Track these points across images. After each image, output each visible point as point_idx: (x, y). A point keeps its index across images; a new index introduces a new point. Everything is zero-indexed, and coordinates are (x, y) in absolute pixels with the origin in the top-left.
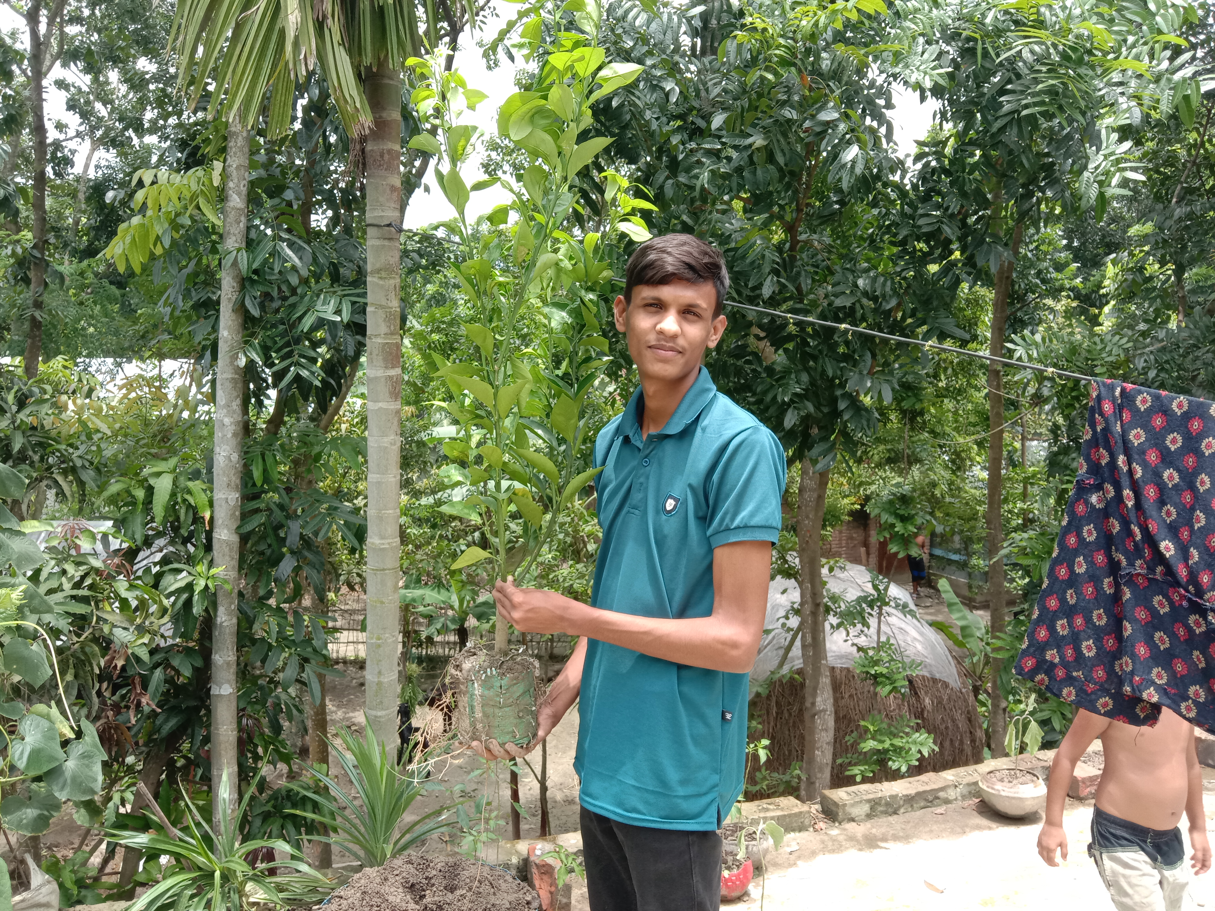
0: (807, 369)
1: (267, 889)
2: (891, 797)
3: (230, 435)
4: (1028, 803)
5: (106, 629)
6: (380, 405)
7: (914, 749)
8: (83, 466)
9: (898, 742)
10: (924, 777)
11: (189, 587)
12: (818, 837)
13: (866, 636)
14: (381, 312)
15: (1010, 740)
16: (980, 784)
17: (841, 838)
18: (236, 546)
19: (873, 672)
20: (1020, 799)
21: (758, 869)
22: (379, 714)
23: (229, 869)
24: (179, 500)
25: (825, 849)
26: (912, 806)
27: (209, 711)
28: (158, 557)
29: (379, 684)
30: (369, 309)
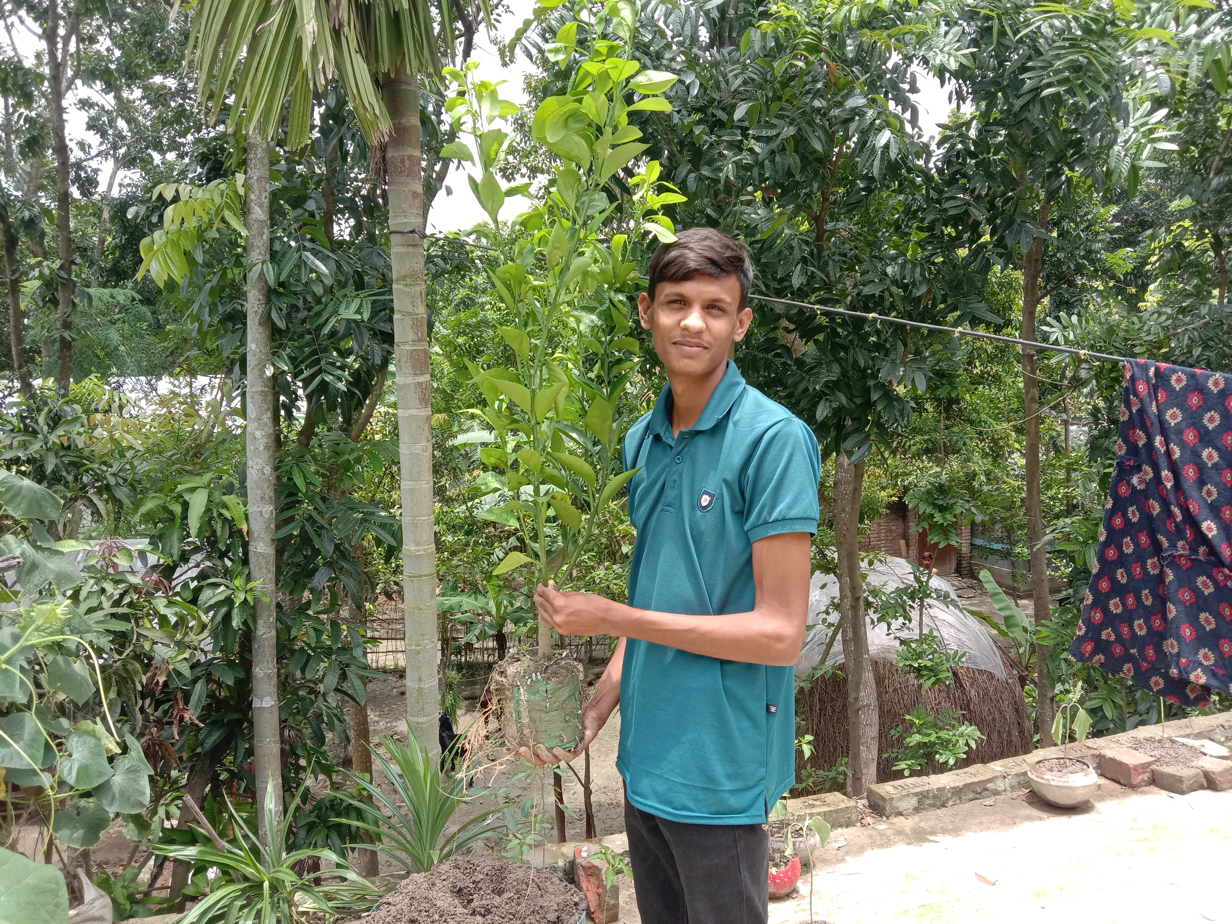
0: (838, 360)
1: (317, 899)
2: (939, 789)
3: (261, 448)
4: (1079, 792)
5: (147, 646)
6: (411, 411)
7: (962, 742)
8: (118, 484)
9: (943, 734)
10: (971, 769)
11: (229, 601)
12: (866, 832)
13: (908, 629)
14: (407, 319)
15: (1057, 728)
16: (1029, 774)
17: (889, 832)
18: (272, 559)
19: (916, 665)
20: (1071, 788)
21: (806, 866)
22: (421, 720)
23: (277, 879)
24: (215, 515)
25: (872, 844)
26: (960, 798)
27: (251, 724)
28: (194, 573)
29: (420, 690)
30: (395, 317)
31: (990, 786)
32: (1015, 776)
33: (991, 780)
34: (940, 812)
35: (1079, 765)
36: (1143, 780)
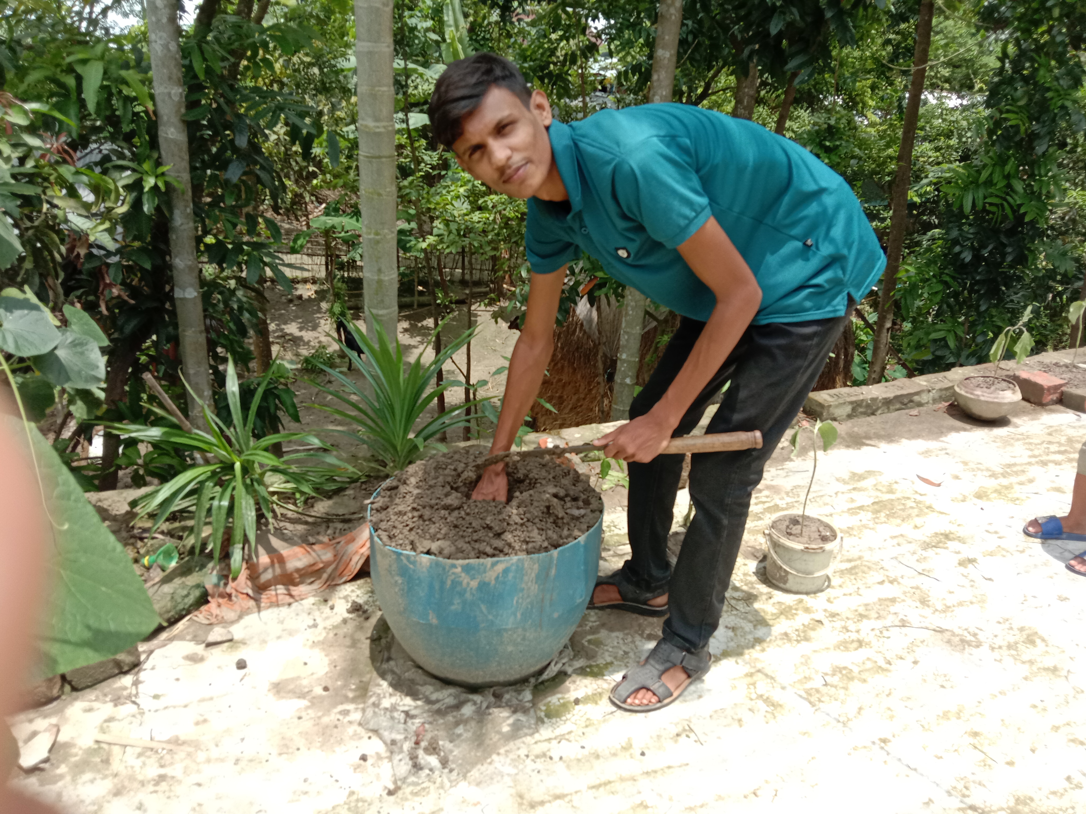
2: (872, 399)
4: (1006, 407)
10: (898, 383)
16: (956, 389)
18: (185, 148)
20: (999, 403)
22: (381, 312)
26: (888, 408)
31: (916, 398)
32: (941, 390)
33: (917, 393)
34: (871, 419)
35: (1004, 384)
36: (1052, 400)
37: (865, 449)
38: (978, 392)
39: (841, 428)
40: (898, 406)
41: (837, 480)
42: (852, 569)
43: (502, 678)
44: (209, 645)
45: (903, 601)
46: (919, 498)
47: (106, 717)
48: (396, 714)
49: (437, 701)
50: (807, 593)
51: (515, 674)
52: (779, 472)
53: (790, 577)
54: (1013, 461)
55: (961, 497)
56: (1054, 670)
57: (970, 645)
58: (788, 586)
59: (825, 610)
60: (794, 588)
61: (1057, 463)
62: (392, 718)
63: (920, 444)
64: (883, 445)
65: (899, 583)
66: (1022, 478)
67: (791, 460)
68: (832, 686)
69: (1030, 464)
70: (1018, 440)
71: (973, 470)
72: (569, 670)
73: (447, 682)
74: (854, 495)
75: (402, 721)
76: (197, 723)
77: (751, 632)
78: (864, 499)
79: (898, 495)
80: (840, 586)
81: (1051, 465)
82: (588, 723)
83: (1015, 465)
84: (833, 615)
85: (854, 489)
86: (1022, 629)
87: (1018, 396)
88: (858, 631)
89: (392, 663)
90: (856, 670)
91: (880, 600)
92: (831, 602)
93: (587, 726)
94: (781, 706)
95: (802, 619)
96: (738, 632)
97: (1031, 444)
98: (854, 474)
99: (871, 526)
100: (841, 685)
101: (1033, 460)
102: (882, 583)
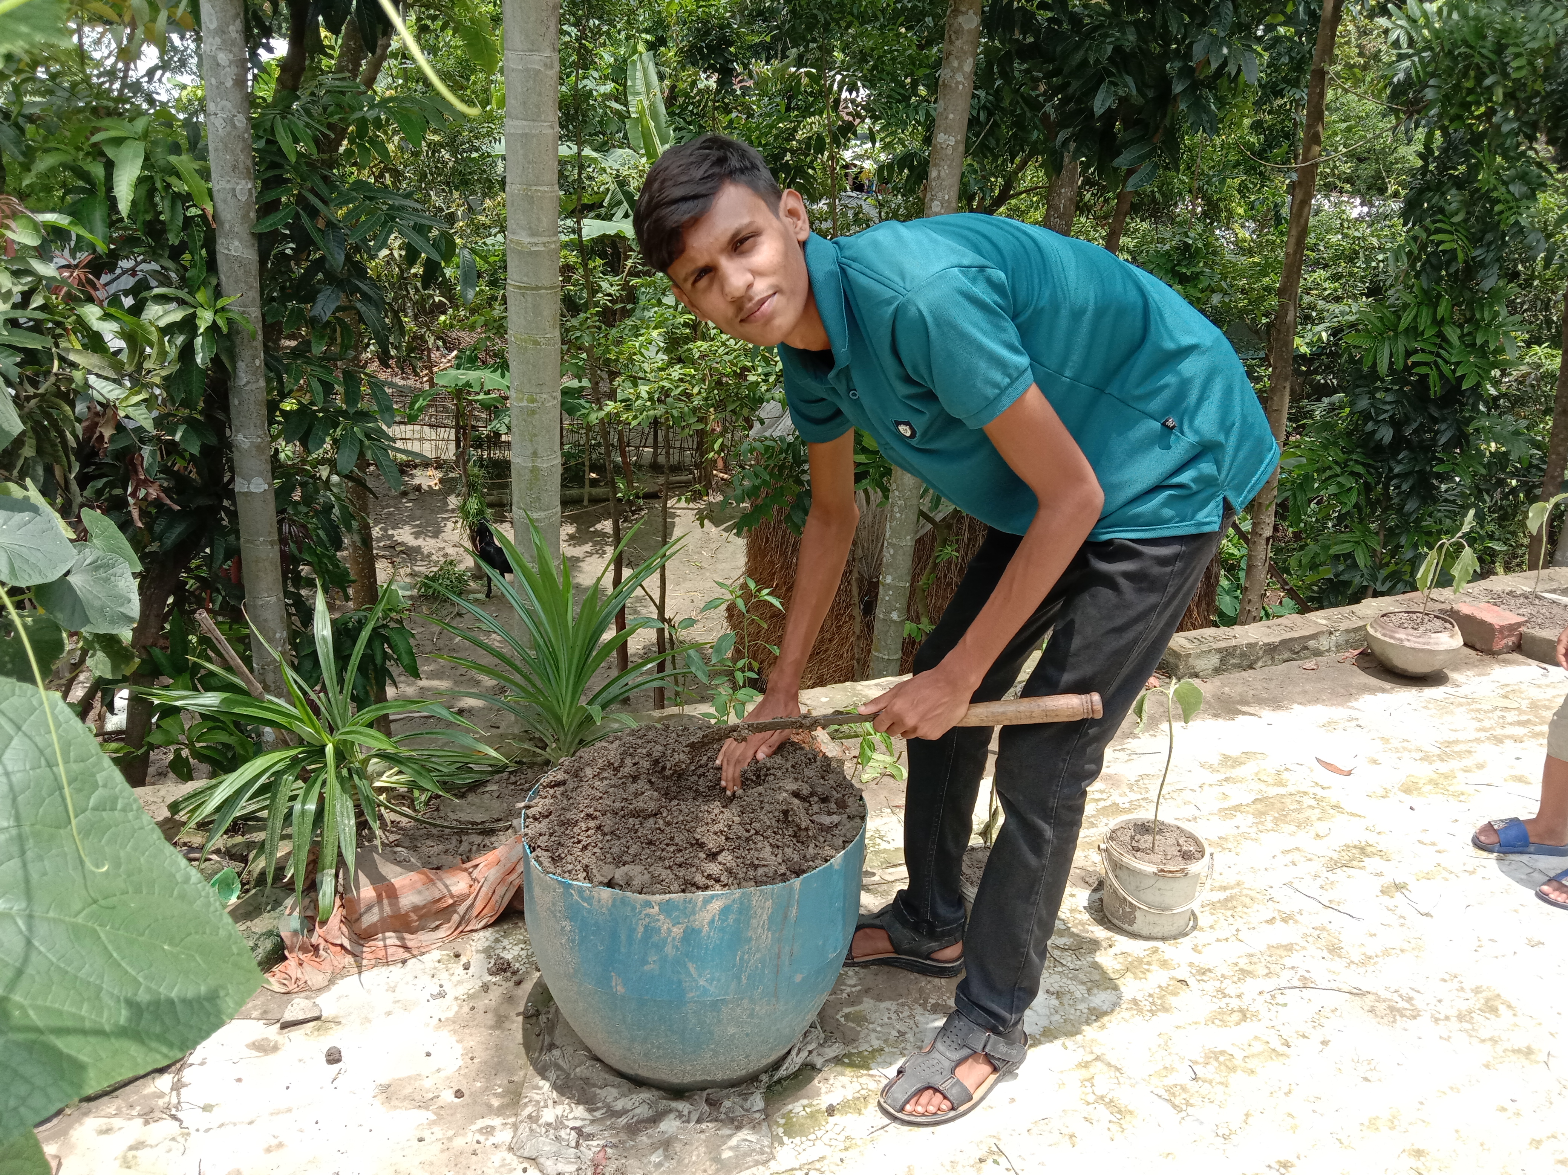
2: (1250, 646)
3: (229, 83)
4: (1441, 657)
5: (78, 378)
10: (1285, 621)
11: (188, 324)
15: (1427, 571)
16: (1370, 631)
18: (255, 268)
20: (1431, 651)
22: (536, 515)
23: (345, 741)
24: (158, 185)
26: (1273, 658)
29: (535, 470)
31: (1312, 644)
32: (1347, 631)
33: (1314, 637)
34: (1248, 674)
35: (1438, 623)
36: (1507, 645)
37: (1241, 718)
38: (1401, 635)
39: (1207, 688)
40: (1286, 655)
41: (1202, 765)
42: (1226, 900)
43: (719, 1076)
44: (285, 1026)
45: (1304, 948)
46: (1320, 792)
47: (132, 1142)
48: (563, 1133)
49: (624, 1112)
50: (1164, 939)
51: (739, 1071)
52: (1118, 754)
53: (1138, 914)
54: (1453, 736)
55: (1382, 792)
56: (1528, 1052)
57: (1402, 1016)
58: (1135, 928)
59: (1191, 964)
60: (1144, 932)
61: (1517, 740)
62: (558, 1138)
63: (1320, 712)
64: (1267, 714)
65: (1296, 922)
66: (1468, 762)
67: (1135, 737)
68: (1205, 1081)
69: (1477, 740)
70: (1461, 705)
71: (1397, 750)
72: (819, 1062)
73: (638, 1082)
74: (1227, 788)
75: (573, 1144)
76: (268, 1150)
77: (1083, 1000)
78: (1240, 795)
79: (1291, 789)
80: (1211, 927)
81: (1509, 743)
82: (848, 1144)
83: (1457, 742)
84: (1204, 972)
85: (1227, 780)
86: (1477, 991)
87: (1458, 641)
88: (1239, 996)
89: (556, 1052)
90: (1239, 1055)
91: (1270, 947)
92: (1200, 953)
93: (846, 1149)
94: (1131, 1113)
95: (1158, 977)
96: (1066, 1000)
97: (1478, 710)
98: (1226, 757)
99: (1253, 836)
100: (1218, 1079)
101: (1482, 735)
102: (1271, 921)
